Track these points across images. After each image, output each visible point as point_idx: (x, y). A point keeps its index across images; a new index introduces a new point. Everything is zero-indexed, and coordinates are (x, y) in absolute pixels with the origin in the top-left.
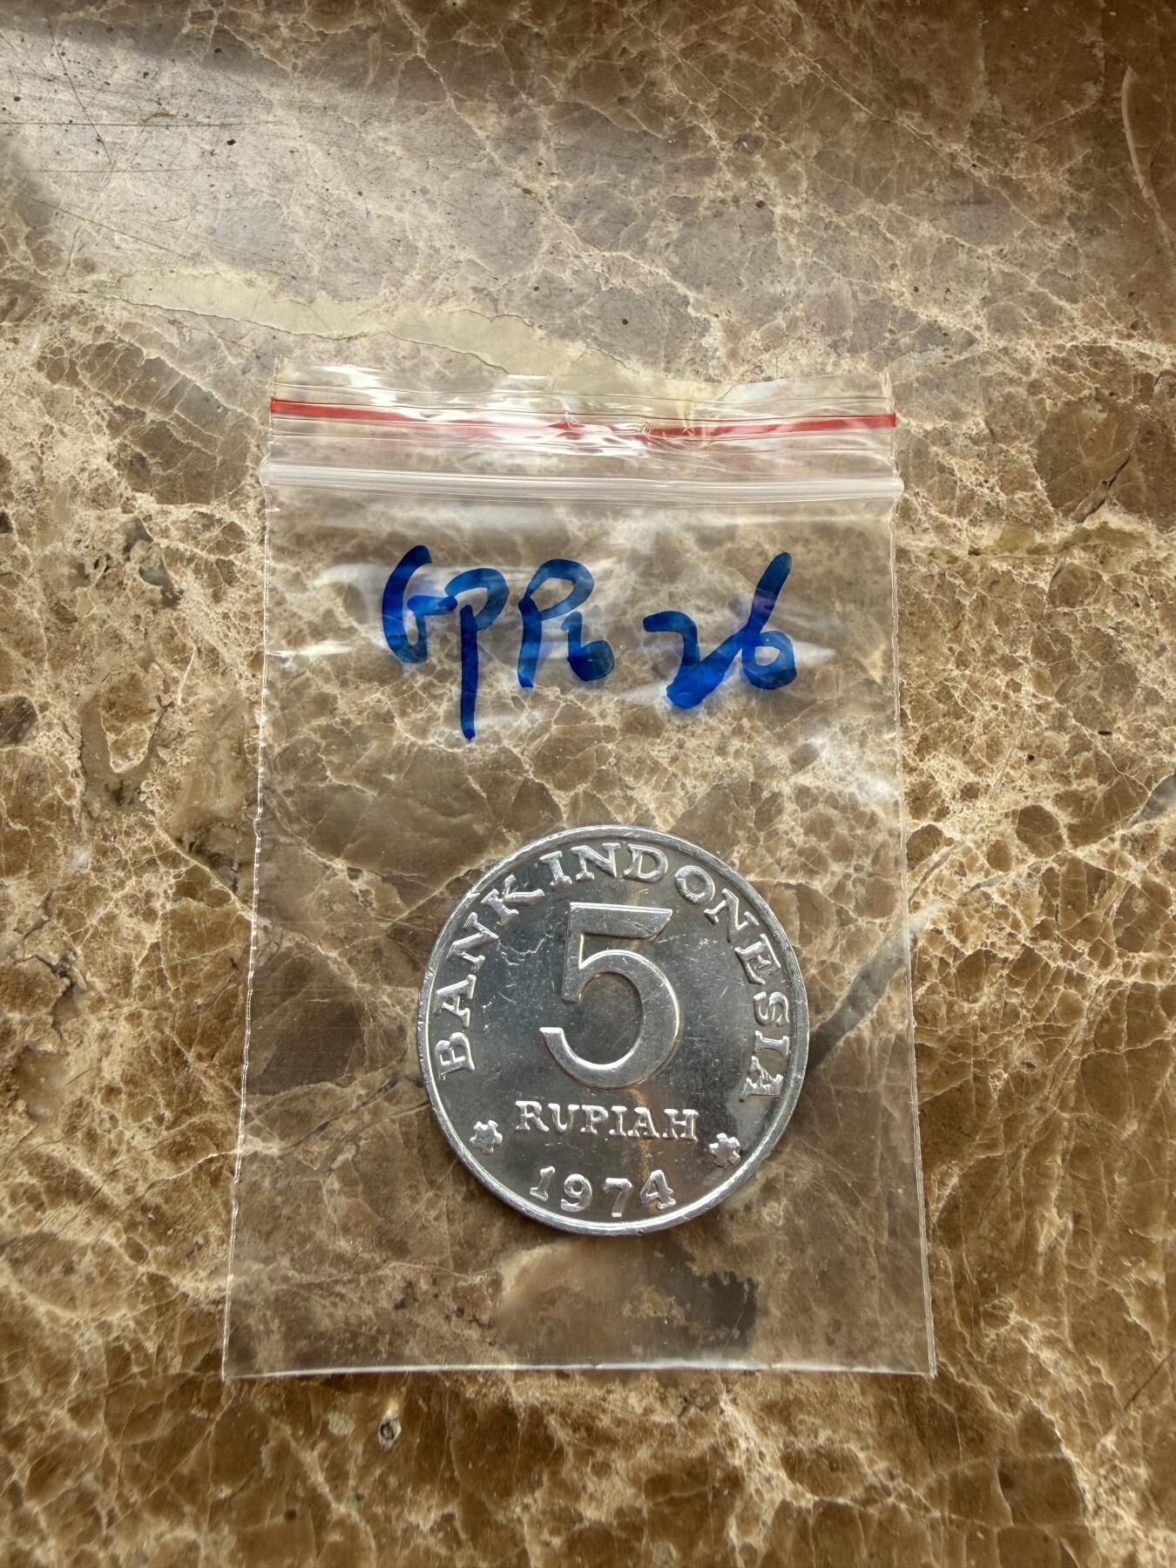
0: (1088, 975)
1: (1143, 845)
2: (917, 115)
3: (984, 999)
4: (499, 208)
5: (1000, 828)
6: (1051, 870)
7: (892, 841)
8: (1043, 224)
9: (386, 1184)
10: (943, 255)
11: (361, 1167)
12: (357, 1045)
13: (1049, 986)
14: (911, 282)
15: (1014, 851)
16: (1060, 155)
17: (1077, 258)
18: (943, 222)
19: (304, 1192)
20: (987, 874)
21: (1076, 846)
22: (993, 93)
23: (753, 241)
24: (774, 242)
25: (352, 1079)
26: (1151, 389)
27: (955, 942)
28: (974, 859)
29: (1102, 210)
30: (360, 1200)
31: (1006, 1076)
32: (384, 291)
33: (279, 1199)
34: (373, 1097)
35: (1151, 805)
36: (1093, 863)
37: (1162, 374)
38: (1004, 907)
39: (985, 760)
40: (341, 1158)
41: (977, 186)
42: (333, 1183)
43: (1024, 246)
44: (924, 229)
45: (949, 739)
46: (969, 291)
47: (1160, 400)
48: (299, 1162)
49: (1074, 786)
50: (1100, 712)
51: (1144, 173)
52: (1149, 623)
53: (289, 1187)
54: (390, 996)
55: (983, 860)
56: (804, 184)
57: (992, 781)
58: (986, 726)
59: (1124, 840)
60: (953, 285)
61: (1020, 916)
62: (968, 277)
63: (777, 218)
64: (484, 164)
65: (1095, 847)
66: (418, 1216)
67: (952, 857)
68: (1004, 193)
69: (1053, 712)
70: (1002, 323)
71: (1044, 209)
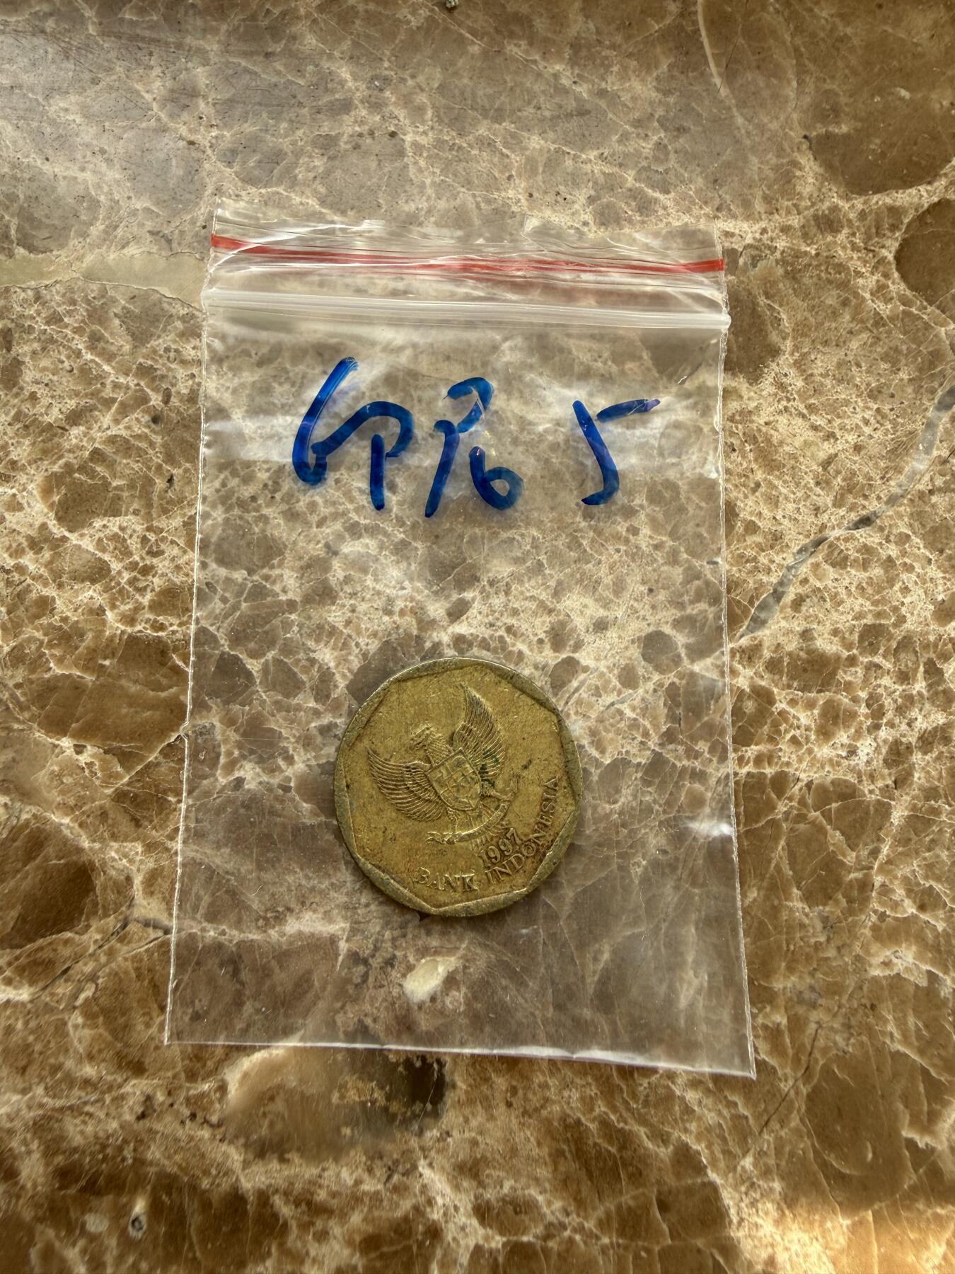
0: (710, 770)
1: (749, 655)
2: (523, 43)
3: (623, 800)
4: (168, 160)
5: (628, 654)
6: (673, 684)
7: (537, 674)
8: (636, 127)
9: (123, 1014)
10: (552, 163)
11: (101, 1000)
12: (91, 896)
13: (677, 783)
14: (526, 190)
15: (641, 671)
16: (648, 65)
17: (667, 154)
18: (551, 135)
19: (52, 1029)
20: (619, 693)
21: (693, 661)
22: (587, 17)
23: (388, 167)
24: (406, 167)
25: (88, 927)
26: (736, 262)
27: (595, 753)
28: (609, 681)
29: (687, 110)
30: (101, 1030)
31: (644, 863)
32: (74, 242)
33: (31, 1038)
34: (108, 940)
35: (754, 619)
36: (708, 675)
37: (745, 248)
38: (635, 720)
39: (611, 596)
40: (82, 996)
41: (578, 99)
42: (77, 1018)
43: (620, 148)
44: (535, 142)
45: (582, 580)
46: (576, 192)
47: (745, 271)
48: (47, 1004)
49: (689, 611)
50: (707, 545)
51: (720, 74)
52: (745, 465)
53: (39, 1026)
54: (117, 851)
55: (615, 682)
56: (429, 113)
57: (619, 614)
58: (611, 568)
59: (733, 652)
60: (562, 188)
61: (649, 726)
62: (575, 180)
63: (407, 145)
64: (153, 123)
65: (709, 661)
66: (152, 1038)
67: (589, 682)
68: (603, 104)
69: (667, 549)
70: (607, 217)
71: (637, 115)
